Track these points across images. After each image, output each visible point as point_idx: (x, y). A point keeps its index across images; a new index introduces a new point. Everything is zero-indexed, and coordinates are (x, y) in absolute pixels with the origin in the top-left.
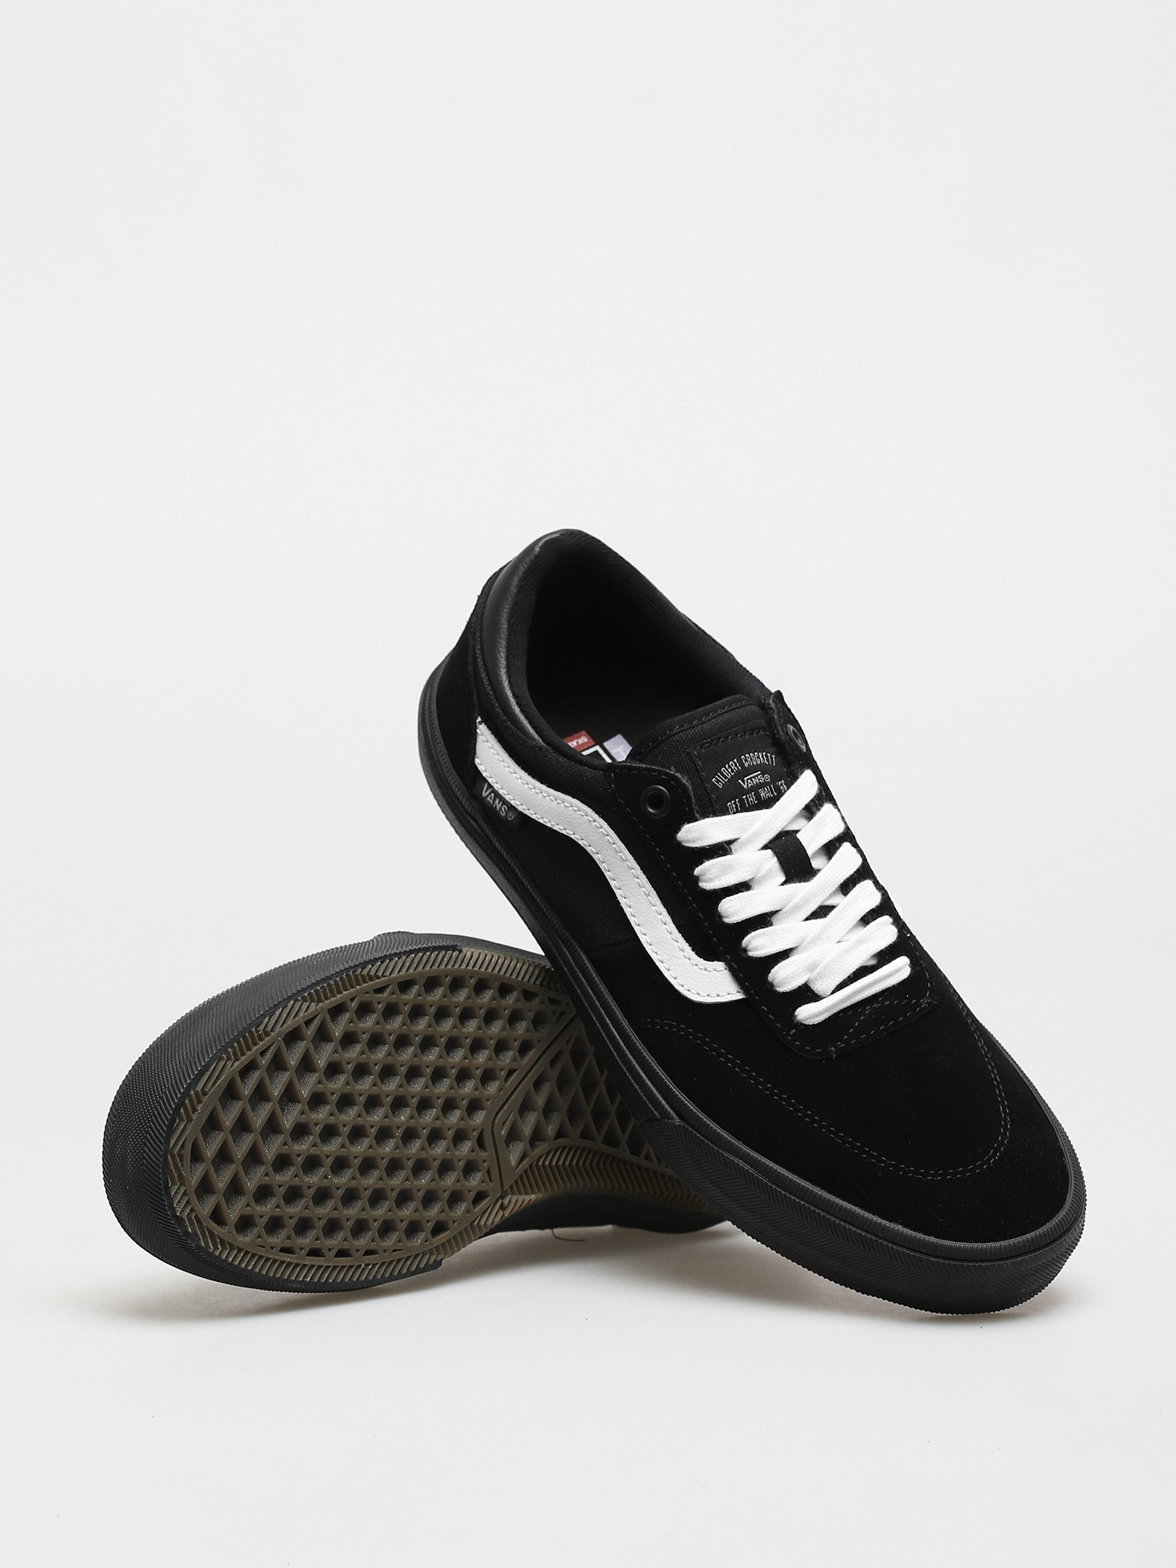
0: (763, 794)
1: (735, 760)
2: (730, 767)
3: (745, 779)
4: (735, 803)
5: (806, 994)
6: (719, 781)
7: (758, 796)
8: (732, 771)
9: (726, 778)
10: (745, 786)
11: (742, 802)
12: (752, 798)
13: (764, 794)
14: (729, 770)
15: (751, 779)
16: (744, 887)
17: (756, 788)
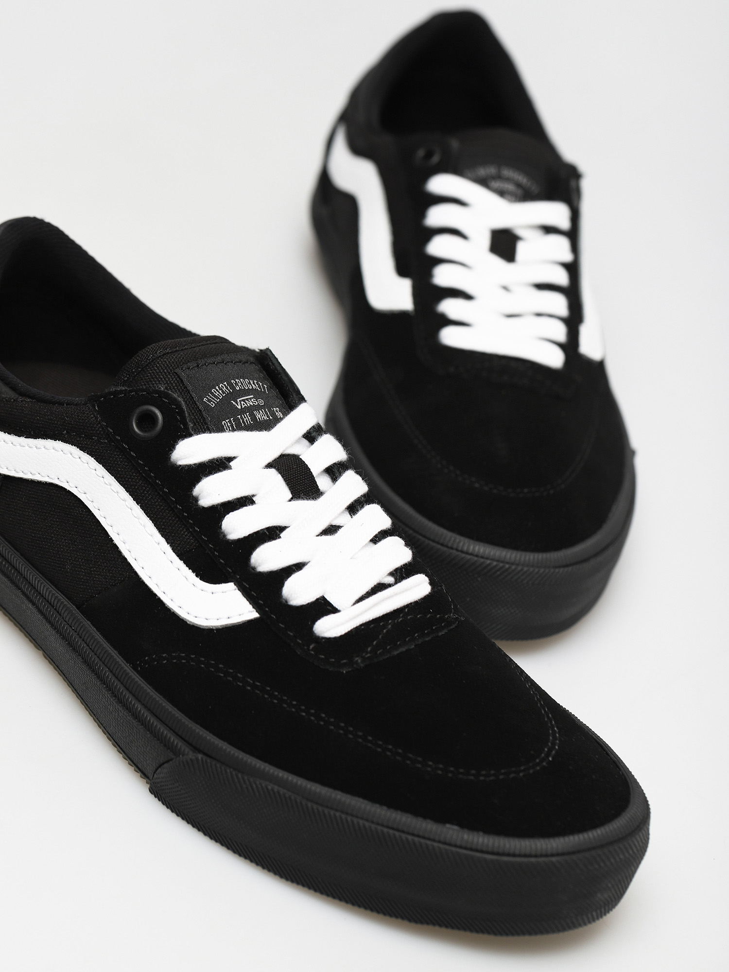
0: (258, 416)
1: (225, 383)
2: (220, 389)
3: (238, 400)
4: (230, 422)
5: (323, 607)
6: (211, 401)
7: (254, 418)
8: (223, 392)
9: (217, 398)
10: (239, 407)
11: (237, 421)
12: (248, 419)
13: (260, 416)
14: (220, 391)
15: (243, 400)
16: (246, 501)
17: (250, 410)
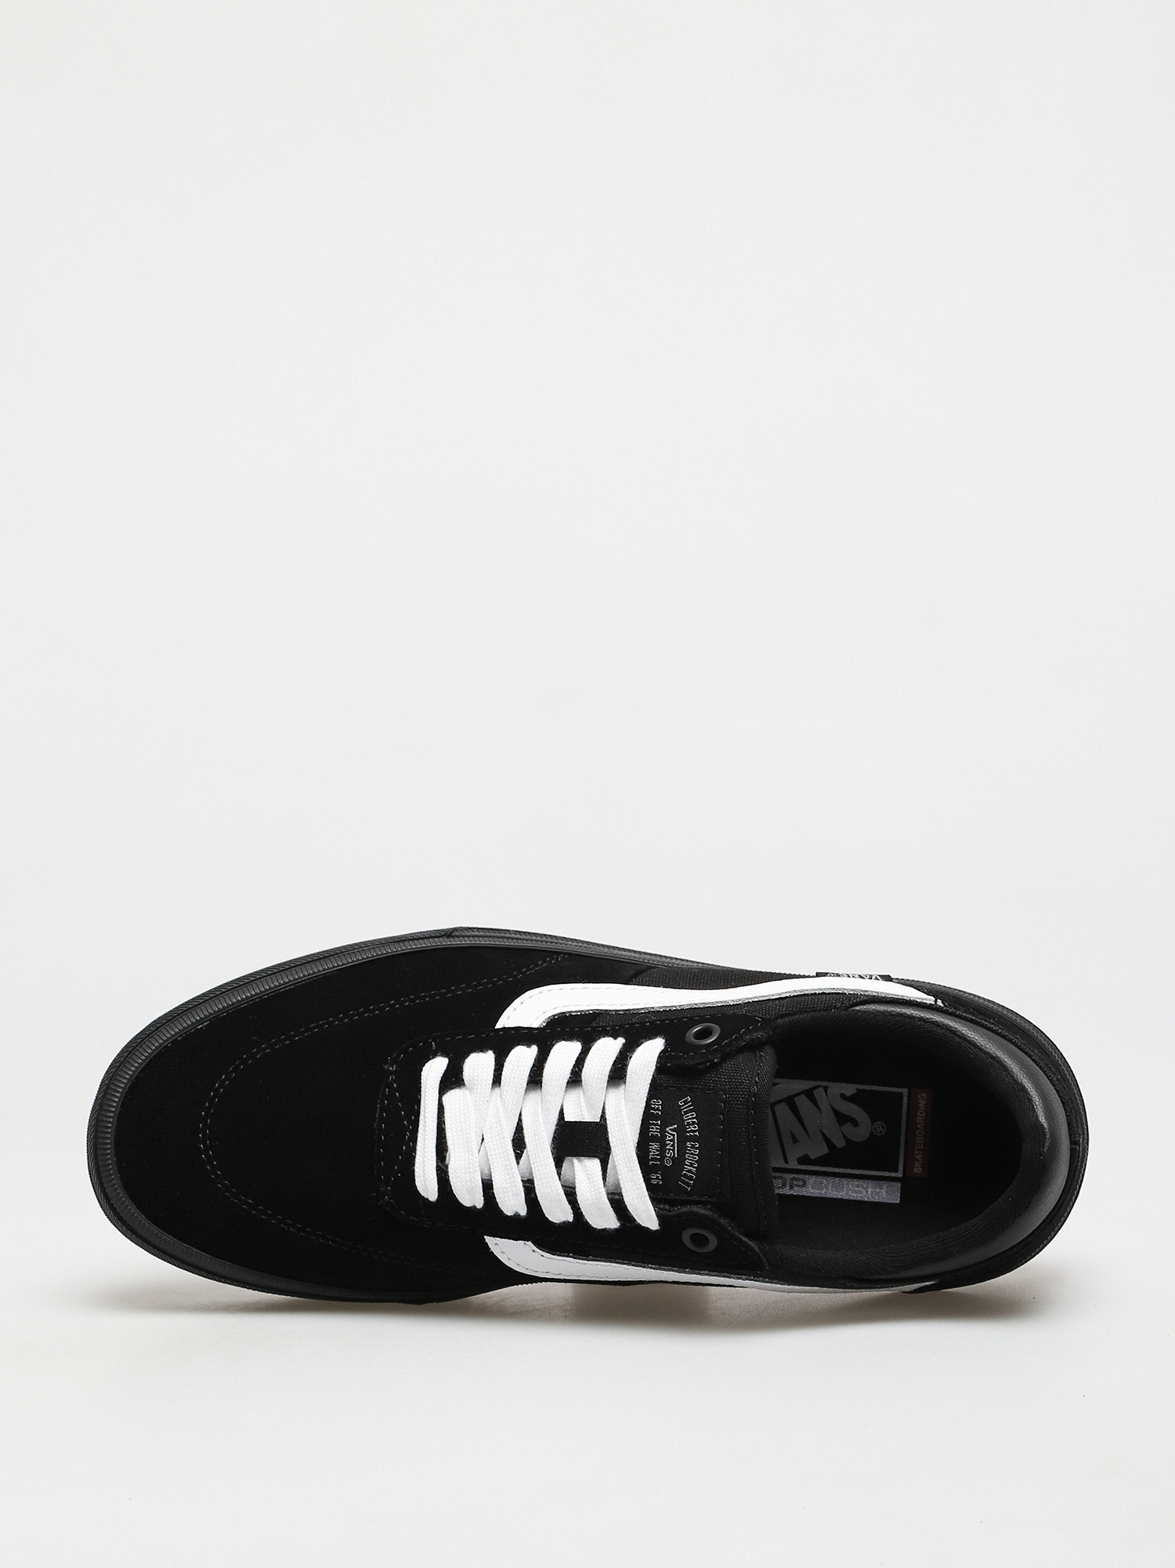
0: (653, 1148)
1: (697, 1134)
2: (694, 1123)
3: (676, 1135)
4: (658, 1109)
6: (685, 1103)
7: (654, 1139)
8: (688, 1124)
9: (686, 1113)
10: (669, 1130)
11: (656, 1117)
12: (654, 1131)
14: (690, 1121)
15: (673, 1140)
17: (661, 1140)
